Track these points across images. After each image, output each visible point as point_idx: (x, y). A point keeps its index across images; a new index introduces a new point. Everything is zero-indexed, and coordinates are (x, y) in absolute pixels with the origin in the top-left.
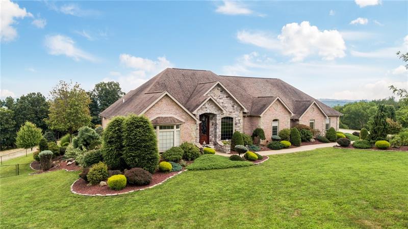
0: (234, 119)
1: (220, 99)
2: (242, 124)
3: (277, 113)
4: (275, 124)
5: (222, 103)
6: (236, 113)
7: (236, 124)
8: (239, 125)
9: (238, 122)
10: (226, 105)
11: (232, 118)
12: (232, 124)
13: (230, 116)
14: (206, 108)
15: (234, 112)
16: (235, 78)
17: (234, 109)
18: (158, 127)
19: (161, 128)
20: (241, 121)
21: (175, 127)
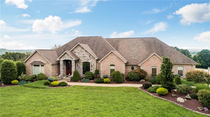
0: (90, 64)
1: (82, 52)
2: (95, 66)
3: (113, 61)
4: (112, 68)
5: (83, 54)
6: (92, 60)
7: (92, 66)
8: (94, 67)
9: (93, 65)
10: (85, 55)
11: (89, 63)
12: (90, 66)
13: (88, 61)
14: (66, 57)
15: (91, 59)
16: (117, 39)
17: (90, 58)
18: (33, 66)
19: (34, 66)
20: (95, 64)
21: (40, 66)
